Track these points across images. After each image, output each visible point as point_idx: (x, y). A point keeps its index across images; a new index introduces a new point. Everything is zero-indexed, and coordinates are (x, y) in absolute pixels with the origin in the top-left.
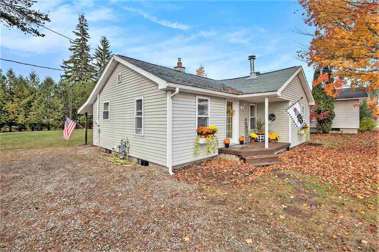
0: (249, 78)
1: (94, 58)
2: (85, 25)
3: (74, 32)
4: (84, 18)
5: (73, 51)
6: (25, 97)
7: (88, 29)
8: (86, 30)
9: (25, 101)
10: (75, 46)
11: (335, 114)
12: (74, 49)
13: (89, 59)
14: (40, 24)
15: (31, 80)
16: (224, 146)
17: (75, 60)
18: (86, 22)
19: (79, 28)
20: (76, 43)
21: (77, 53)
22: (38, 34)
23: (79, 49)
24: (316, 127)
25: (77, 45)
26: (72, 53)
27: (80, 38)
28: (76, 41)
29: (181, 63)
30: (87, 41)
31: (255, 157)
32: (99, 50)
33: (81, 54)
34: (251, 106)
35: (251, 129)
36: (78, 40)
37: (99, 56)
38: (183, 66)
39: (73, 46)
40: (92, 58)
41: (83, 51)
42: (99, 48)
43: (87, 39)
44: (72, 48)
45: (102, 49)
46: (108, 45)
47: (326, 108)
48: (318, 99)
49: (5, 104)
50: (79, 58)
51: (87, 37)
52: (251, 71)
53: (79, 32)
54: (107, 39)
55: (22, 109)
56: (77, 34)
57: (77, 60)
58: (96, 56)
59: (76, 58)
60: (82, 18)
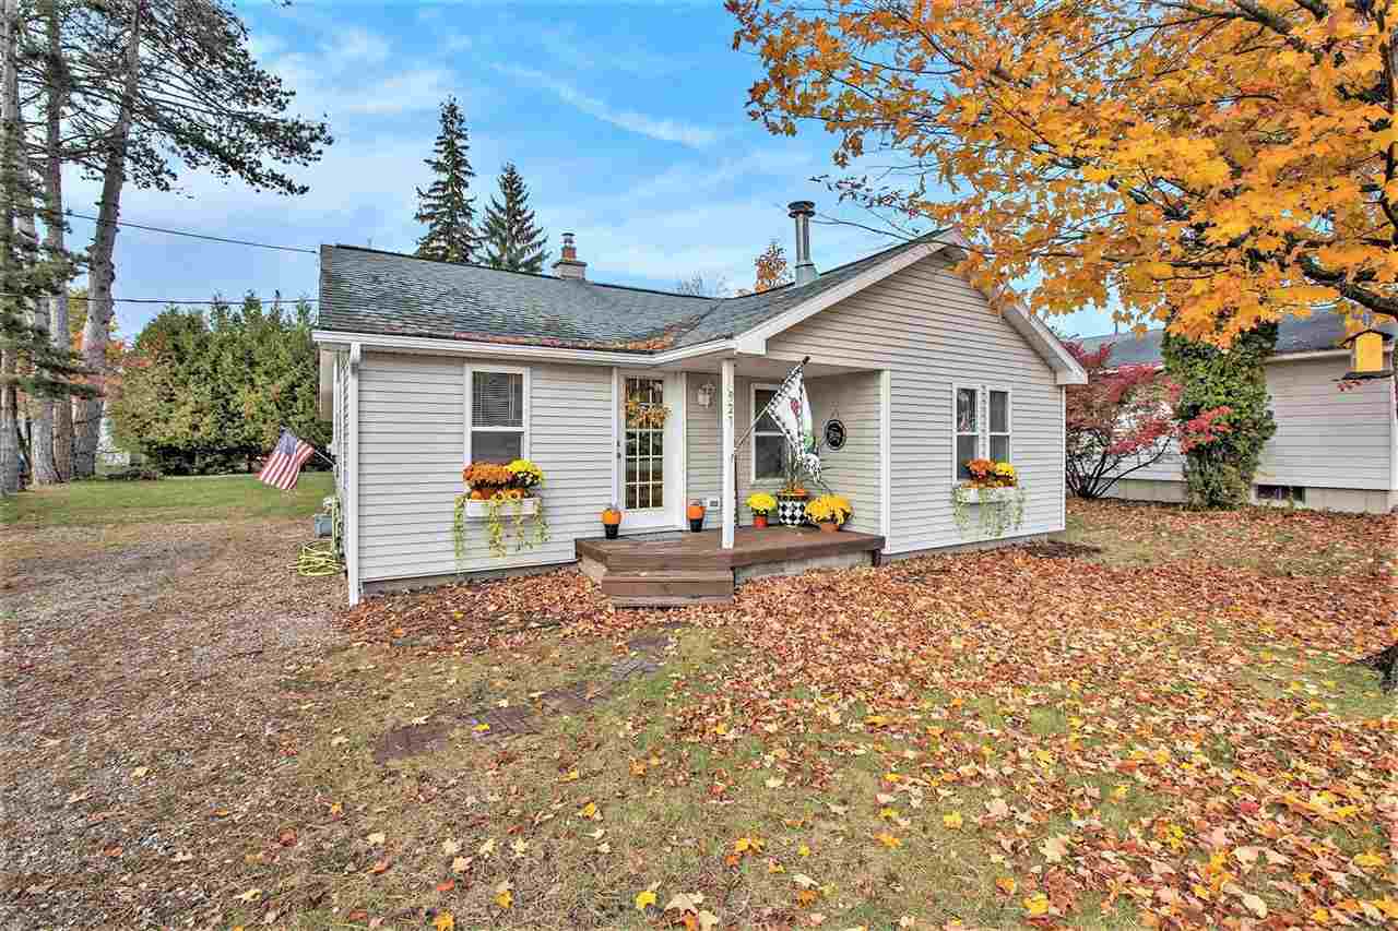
0: (791, 288)
1: (484, 239)
2: (460, 136)
3: (428, 161)
4: (458, 112)
5: (428, 222)
6: (281, 372)
7: (466, 148)
8: (464, 151)
9: (281, 384)
10: (433, 205)
11: (1275, 420)
12: (431, 216)
13: (472, 243)
14: (311, 155)
15: (299, 320)
16: (603, 534)
17: (433, 249)
18: (464, 126)
19: (442, 148)
20: (433, 194)
21: (438, 228)
22: (291, 188)
23: (444, 214)
24: (1180, 477)
25: (436, 202)
26: (424, 229)
27: (444, 177)
28: (435, 190)
29: (574, 249)
30: (466, 186)
31: (643, 574)
32: (495, 211)
33: (447, 230)
34: (757, 392)
35: (757, 477)
36: (441, 186)
37: (493, 233)
38: (580, 257)
39: (425, 206)
40: (479, 240)
41: (453, 217)
42: (496, 205)
43: (466, 178)
44: (425, 212)
45: (503, 205)
46: (520, 192)
47: (1219, 394)
48: (1185, 355)
49: (234, 392)
50: (443, 244)
51: (466, 172)
52: (798, 259)
53: (441, 158)
54: (520, 172)
55: (272, 407)
56: (438, 167)
57: (437, 248)
58: (486, 232)
59: (435, 244)
60: (451, 114)
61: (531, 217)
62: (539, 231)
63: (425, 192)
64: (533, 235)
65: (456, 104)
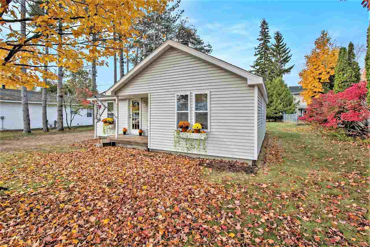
4: (266, 22)
60: (264, 23)
61: (285, 45)
62: (287, 49)
63: (256, 48)
64: (286, 50)
65: (265, 20)
